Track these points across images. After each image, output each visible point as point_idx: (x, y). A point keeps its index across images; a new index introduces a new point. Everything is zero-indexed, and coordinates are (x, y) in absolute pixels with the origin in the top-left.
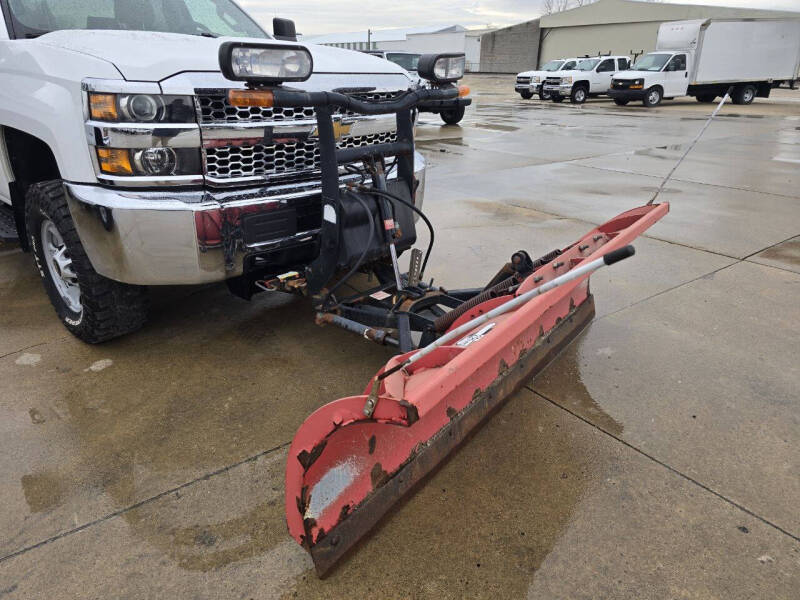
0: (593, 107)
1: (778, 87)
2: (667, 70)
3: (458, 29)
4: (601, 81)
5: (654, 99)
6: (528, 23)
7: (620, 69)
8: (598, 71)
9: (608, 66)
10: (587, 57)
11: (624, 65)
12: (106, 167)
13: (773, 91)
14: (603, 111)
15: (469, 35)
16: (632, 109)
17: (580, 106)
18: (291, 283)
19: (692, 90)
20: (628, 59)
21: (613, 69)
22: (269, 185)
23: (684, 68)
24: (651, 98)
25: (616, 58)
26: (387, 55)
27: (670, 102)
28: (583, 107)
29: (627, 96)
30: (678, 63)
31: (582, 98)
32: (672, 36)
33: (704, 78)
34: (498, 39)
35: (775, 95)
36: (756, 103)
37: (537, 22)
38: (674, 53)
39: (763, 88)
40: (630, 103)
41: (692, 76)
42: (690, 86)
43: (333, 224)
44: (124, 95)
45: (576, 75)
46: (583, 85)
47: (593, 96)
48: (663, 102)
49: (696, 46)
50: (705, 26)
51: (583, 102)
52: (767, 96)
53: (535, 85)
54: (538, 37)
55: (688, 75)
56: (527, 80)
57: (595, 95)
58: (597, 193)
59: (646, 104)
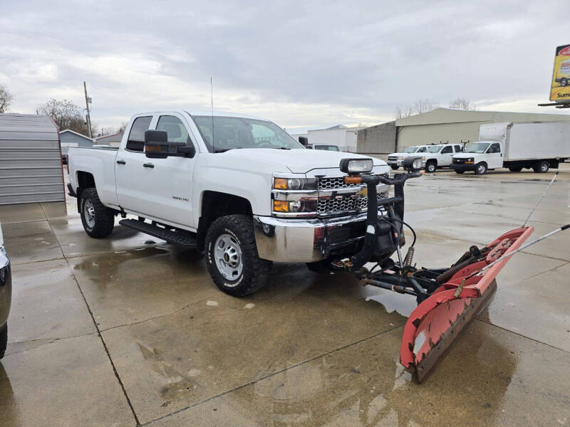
0: (440, 175)
1: (564, 162)
2: (488, 152)
3: (340, 127)
4: (445, 159)
5: (482, 170)
6: (388, 124)
7: (456, 152)
8: (442, 153)
9: (448, 150)
10: (433, 144)
11: (458, 149)
12: (276, 209)
13: (561, 165)
14: (448, 177)
15: (349, 131)
16: (467, 176)
17: (431, 174)
18: (347, 264)
19: (506, 164)
20: (461, 146)
21: (452, 152)
22: (331, 218)
23: (499, 151)
24: (479, 169)
25: (453, 145)
26: (315, 146)
27: (493, 172)
28: (434, 175)
29: (463, 168)
30: (495, 148)
31: (433, 169)
32: (489, 132)
33: (513, 157)
34: (368, 133)
35: (562, 167)
36: (550, 172)
37: (394, 123)
38: (491, 143)
39: (554, 163)
40: (466, 172)
41: (505, 155)
42: (504, 162)
43: (372, 234)
44: (290, 179)
45: (427, 156)
46: (433, 161)
47: (439, 168)
48: (488, 171)
49: (505, 138)
50: (510, 126)
51: (434, 171)
52: (557, 167)
53: (401, 161)
54: (395, 132)
55: (503, 155)
56: (395, 158)
57: (440, 167)
58: (468, 226)
59: (477, 173)
